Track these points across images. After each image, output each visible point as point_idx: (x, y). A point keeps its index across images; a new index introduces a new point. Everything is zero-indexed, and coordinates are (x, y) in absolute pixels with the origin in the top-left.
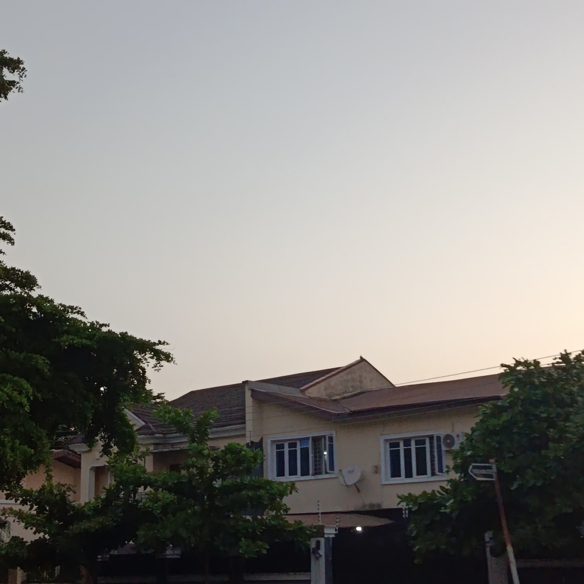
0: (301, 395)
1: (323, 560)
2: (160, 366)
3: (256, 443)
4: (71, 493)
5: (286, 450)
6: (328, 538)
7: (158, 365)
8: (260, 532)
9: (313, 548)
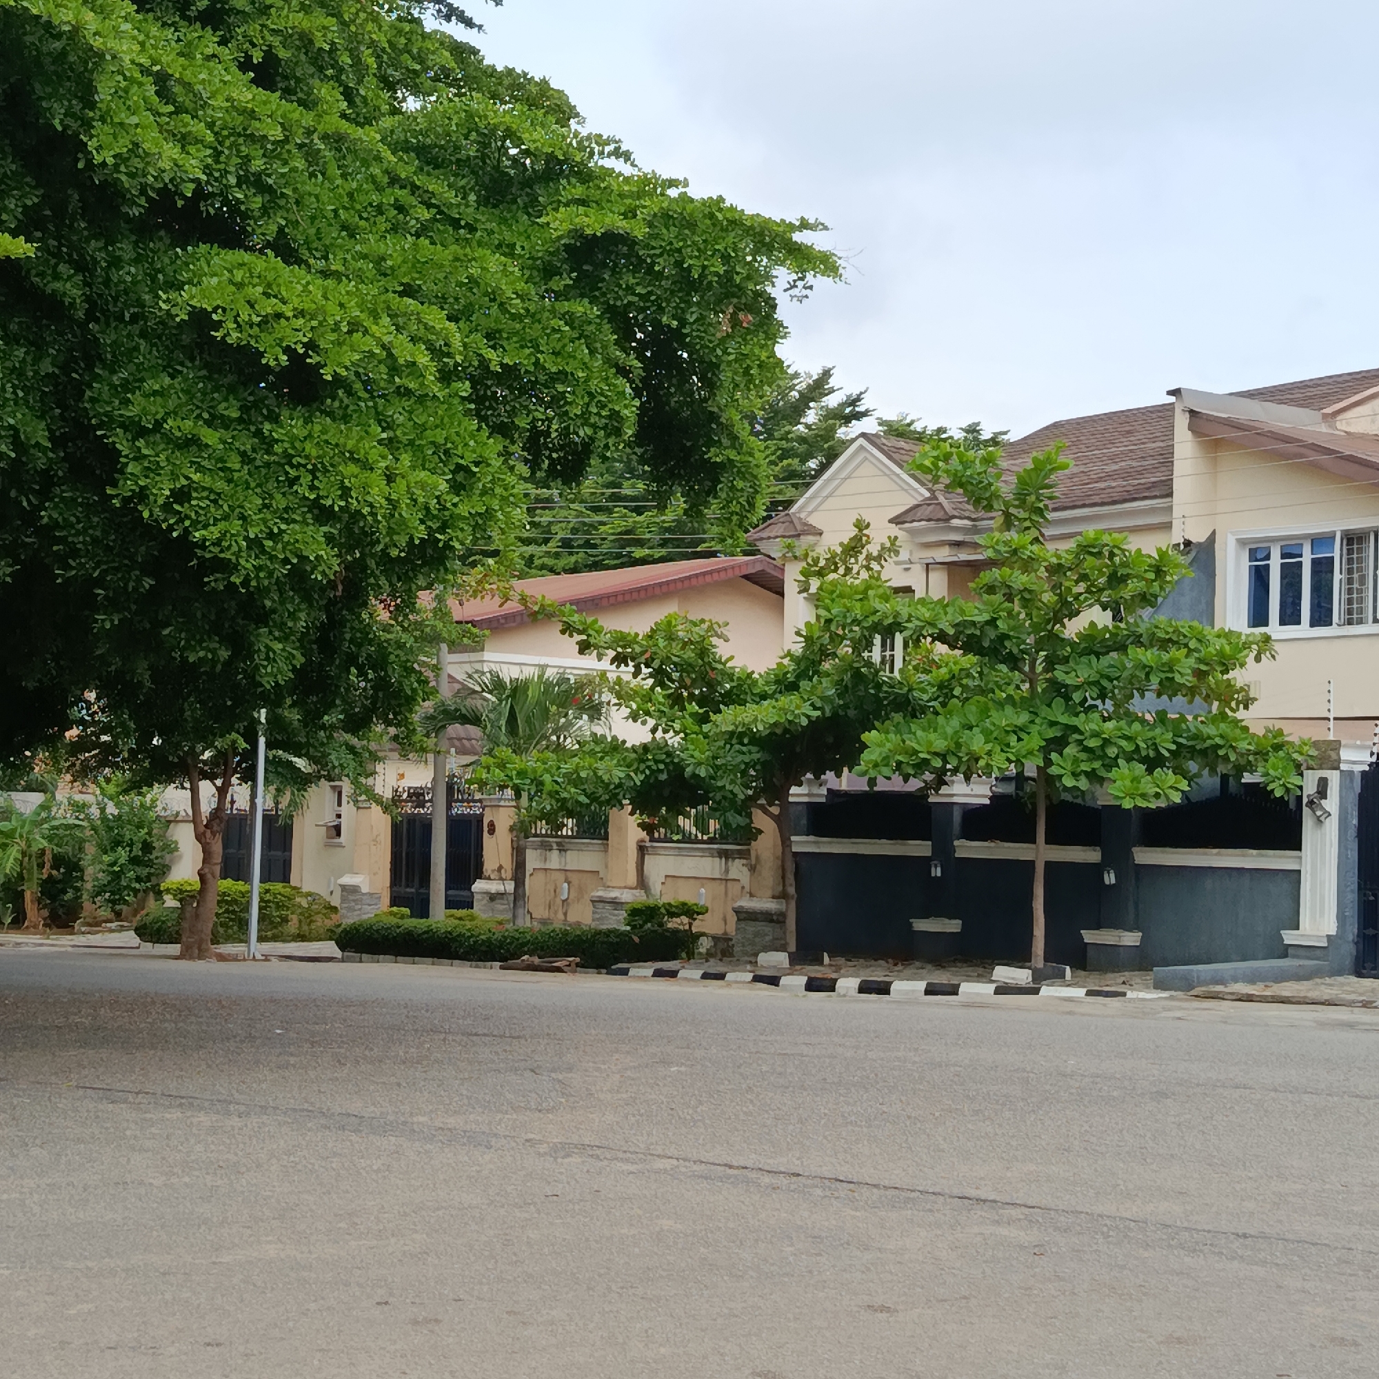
0: (1324, 429)
1: (1332, 826)
2: (805, 288)
3: (1200, 544)
5: (1275, 564)
6: (1351, 773)
7: (800, 284)
8: (1168, 750)
9: (1308, 796)
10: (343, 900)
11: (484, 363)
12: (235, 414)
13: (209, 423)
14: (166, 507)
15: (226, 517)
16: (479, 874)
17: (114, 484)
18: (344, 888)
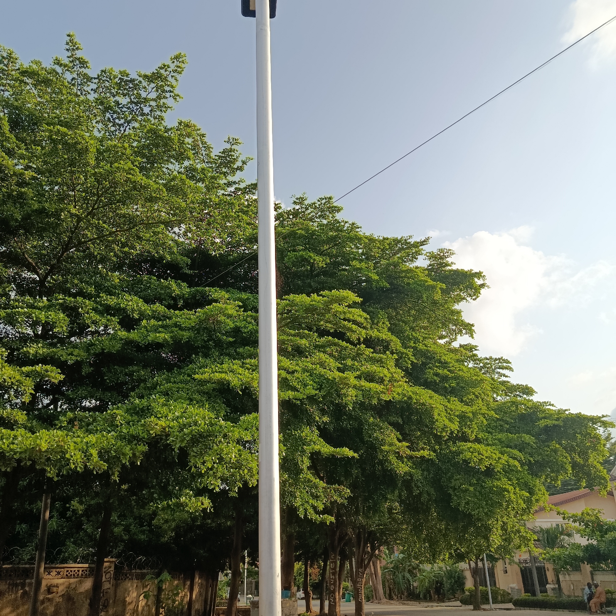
4: (601, 514)
7: (606, 431)
10: (512, 591)
11: (530, 461)
12: (476, 482)
13: (470, 485)
14: (464, 507)
15: (478, 508)
16: (547, 583)
17: (452, 503)
18: (511, 588)
